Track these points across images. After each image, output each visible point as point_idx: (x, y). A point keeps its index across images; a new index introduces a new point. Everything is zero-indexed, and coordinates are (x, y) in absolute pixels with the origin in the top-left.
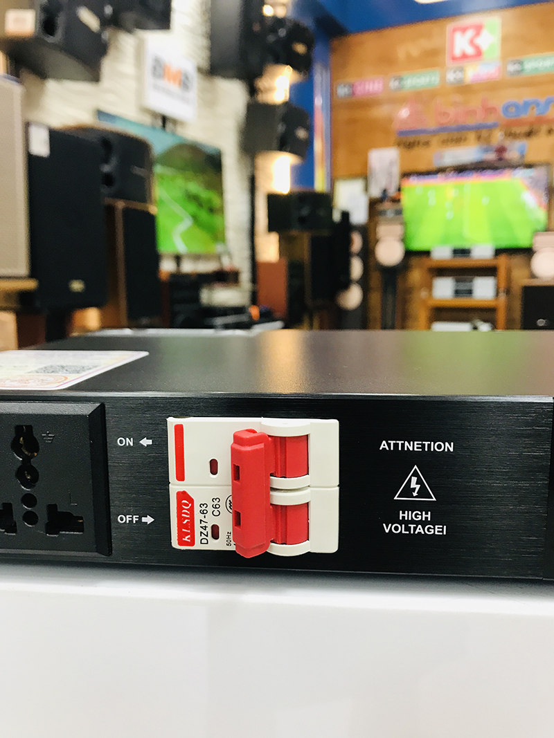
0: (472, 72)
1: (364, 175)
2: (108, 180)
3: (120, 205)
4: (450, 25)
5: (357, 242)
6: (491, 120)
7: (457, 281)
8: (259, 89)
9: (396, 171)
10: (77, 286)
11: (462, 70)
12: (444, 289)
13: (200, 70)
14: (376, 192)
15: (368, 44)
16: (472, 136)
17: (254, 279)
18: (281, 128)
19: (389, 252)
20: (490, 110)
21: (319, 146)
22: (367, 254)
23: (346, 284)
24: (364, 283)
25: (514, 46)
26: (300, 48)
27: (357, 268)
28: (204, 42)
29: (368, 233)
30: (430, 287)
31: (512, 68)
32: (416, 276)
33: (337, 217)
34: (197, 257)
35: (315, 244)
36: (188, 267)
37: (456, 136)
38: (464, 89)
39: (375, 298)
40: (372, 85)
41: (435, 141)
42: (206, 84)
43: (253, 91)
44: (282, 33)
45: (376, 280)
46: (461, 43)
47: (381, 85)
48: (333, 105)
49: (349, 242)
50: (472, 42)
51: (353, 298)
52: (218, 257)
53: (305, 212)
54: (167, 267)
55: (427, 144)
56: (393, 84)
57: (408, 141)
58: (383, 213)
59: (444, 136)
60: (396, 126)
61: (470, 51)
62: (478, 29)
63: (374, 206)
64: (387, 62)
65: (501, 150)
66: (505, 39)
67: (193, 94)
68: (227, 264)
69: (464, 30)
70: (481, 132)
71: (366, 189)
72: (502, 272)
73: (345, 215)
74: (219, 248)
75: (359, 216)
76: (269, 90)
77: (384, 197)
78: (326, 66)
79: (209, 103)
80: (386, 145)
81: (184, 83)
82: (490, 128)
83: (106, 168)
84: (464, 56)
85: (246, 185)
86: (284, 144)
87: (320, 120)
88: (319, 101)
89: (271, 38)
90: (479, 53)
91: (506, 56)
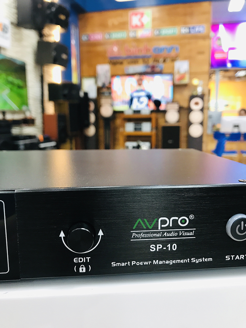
0: (140, 33)
1: (95, 76)
4: (130, 12)
5: (92, 106)
6: (149, 54)
7: (135, 124)
8: (44, 35)
9: (109, 75)
11: (135, 32)
12: (130, 128)
13: (12, 23)
14: (100, 84)
15: (96, 18)
16: (141, 61)
17: (44, 123)
18: (54, 54)
19: (106, 111)
20: (147, 50)
21: (74, 62)
22: (97, 111)
23: (88, 125)
24: (96, 124)
25: (158, 23)
26: (63, 17)
27: (92, 118)
28: (14, 11)
29: (97, 102)
30: (123, 126)
31: (156, 33)
32: (118, 122)
33: (82, 94)
34: (14, 112)
35: (71, 106)
36: (9, 117)
37: (134, 60)
38: (137, 40)
39: (102, 131)
40: (98, 36)
41: (125, 62)
42: (16, 30)
43: (41, 35)
44: (54, 9)
45: (101, 123)
46: (135, 20)
47: (101, 36)
48: (80, 44)
49: (88, 106)
50: (140, 20)
51: (91, 131)
52: (24, 113)
53: (66, 92)
55: (121, 63)
56: (107, 36)
57: (115, 62)
58: (103, 93)
59: (129, 60)
60: (109, 55)
61: (139, 24)
62: (142, 15)
63: (100, 90)
64: (104, 26)
65: (153, 67)
66: (154, 20)
67: (9, 35)
68: (28, 115)
69: (136, 14)
70: (145, 59)
71: (96, 82)
72: (154, 120)
73: (86, 94)
74: (24, 108)
75: (93, 94)
76: (49, 35)
77: (104, 86)
78: (77, 26)
79: (18, 40)
80: (103, 63)
82: (149, 57)
84: (137, 26)
85: (39, 79)
86: (57, 61)
87: (74, 51)
88: (73, 42)
89: (48, 12)
90: (142, 25)
91: (154, 27)
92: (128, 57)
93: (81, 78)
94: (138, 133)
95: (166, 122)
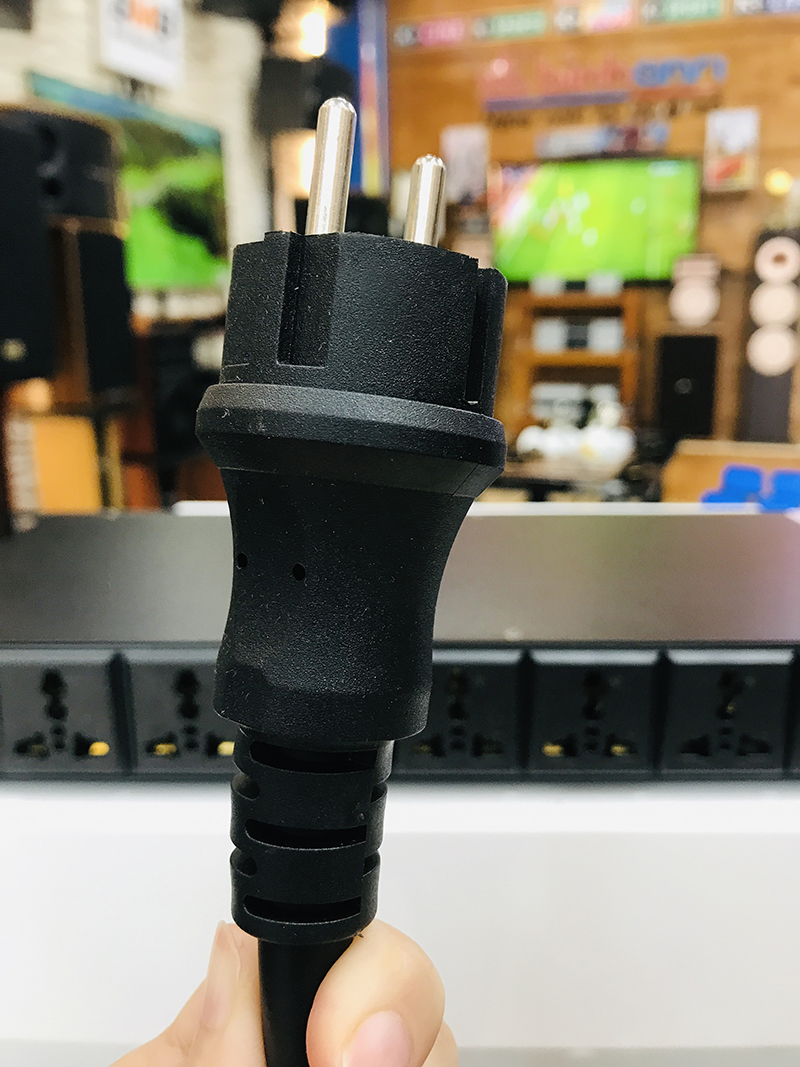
0: (594, 15)
2: (52, 187)
3: (73, 226)
6: (618, 88)
7: (570, 324)
8: (278, 34)
10: (14, 350)
11: (576, 10)
12: (550, 339)
13: (187, 5)
14: (454, 194)
16: (591, 112)
20: (616, 74)
30: (528, 333)
31: (649, 11)
32: (511, 317)
33: (394, 229)
34: (190, 290)
36: (177, 308)
37: (568, 110)
38: (580, 40)
40: (448, 31)
41: (538, 118)
42: (197, 25)
43: (269, 36)
47: (460, 29)
48: (392, 59)
52: (219, 291)
54: (145, 310)
55: (525, 122)
56: (479, 29)
57: (503, 117)
58: (464, 224)
59: (553, 110)
60: (484, 93)
63: (453, 215)
65: (632, 134)
67: (177, 42)
70: (605, 107)
72: (631, 313)
76: (294, 36)
77: (466, 201)
79: (202, 55)
80: (466, 120)
81: (163, 26)
82: (618, 100)
83: (51, 170)
85: (261, 178)
88: (368, 53)
92: (550, 101)
93: (391, 171)
94: (577, 357)
95: (671, 318)
